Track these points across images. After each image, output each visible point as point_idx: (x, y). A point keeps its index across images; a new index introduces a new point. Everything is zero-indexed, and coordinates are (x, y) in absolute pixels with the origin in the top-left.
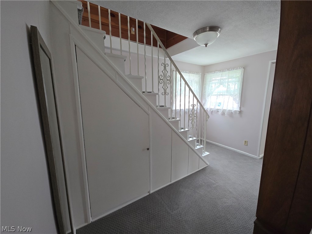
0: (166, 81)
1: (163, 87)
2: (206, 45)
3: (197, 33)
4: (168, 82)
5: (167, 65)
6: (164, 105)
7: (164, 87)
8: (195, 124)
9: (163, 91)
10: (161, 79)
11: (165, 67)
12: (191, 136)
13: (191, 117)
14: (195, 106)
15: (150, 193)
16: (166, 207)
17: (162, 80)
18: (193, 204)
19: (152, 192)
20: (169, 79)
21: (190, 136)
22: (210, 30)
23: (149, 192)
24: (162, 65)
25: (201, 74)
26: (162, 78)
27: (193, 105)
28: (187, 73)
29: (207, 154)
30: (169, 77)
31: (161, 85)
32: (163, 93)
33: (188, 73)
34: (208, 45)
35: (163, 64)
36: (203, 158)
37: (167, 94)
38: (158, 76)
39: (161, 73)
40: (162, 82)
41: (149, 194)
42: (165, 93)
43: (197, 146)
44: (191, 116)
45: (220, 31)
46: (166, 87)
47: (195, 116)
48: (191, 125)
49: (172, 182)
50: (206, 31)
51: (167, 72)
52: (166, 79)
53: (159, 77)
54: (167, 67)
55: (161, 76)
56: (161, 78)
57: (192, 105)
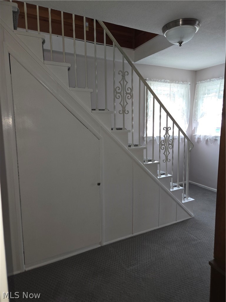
0: (125, 94)
1: (120, 103)
2: (180, 43)
3: (166, 27)
4: (128, 96)
5: (126, 73)
6: (122, 127)
7: (122, 103)
8: (171, 155)
9: (121, 109)
10: (117, 93)
11: (123, 76)
12: (164, 172)
13: (163, 145)
14: (170, 129)
15: (102, 246)
16: (121, 261)
17: (120, 93)
18: (158, 261)
19: (104, 244)
20: (129, 91)
21: (162, 172)
22: (183, 24)
23: (100, 243)
24: (119, 74)
25: (189, 83)
26: (120, 91)
27: (167, 129)
28: (166, 82)
29: (191, 200)
30: (129, 89)
31: (118, 101)
32: (121, 111)
33: (169, 83)
34: (183, 43)
35: (120, 72)
36: (183, 206)
37: (127, 112)
38: (114, 87)
39: (118, 84)
40: (119, 96)
41: (100, 246)
42: (124, 111)
43: (174, 188)
44: (163, 143)
45: (198, 24)
46: (125, 104)
47: (169, 144)
48: (163, 157)
49: (135, 234)
50: (179, 25)
51: (127, 83)
52: (125, 93)
53: (115, 90)
54: (126, 77)
55: (118, 88)
56: (118, 91)
57: (165, 129)
